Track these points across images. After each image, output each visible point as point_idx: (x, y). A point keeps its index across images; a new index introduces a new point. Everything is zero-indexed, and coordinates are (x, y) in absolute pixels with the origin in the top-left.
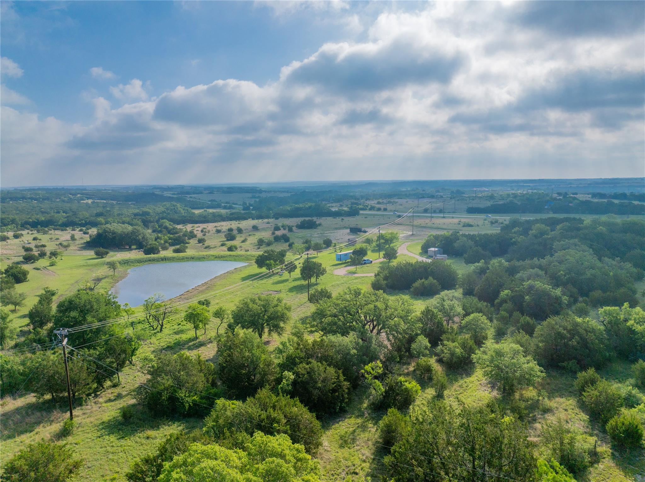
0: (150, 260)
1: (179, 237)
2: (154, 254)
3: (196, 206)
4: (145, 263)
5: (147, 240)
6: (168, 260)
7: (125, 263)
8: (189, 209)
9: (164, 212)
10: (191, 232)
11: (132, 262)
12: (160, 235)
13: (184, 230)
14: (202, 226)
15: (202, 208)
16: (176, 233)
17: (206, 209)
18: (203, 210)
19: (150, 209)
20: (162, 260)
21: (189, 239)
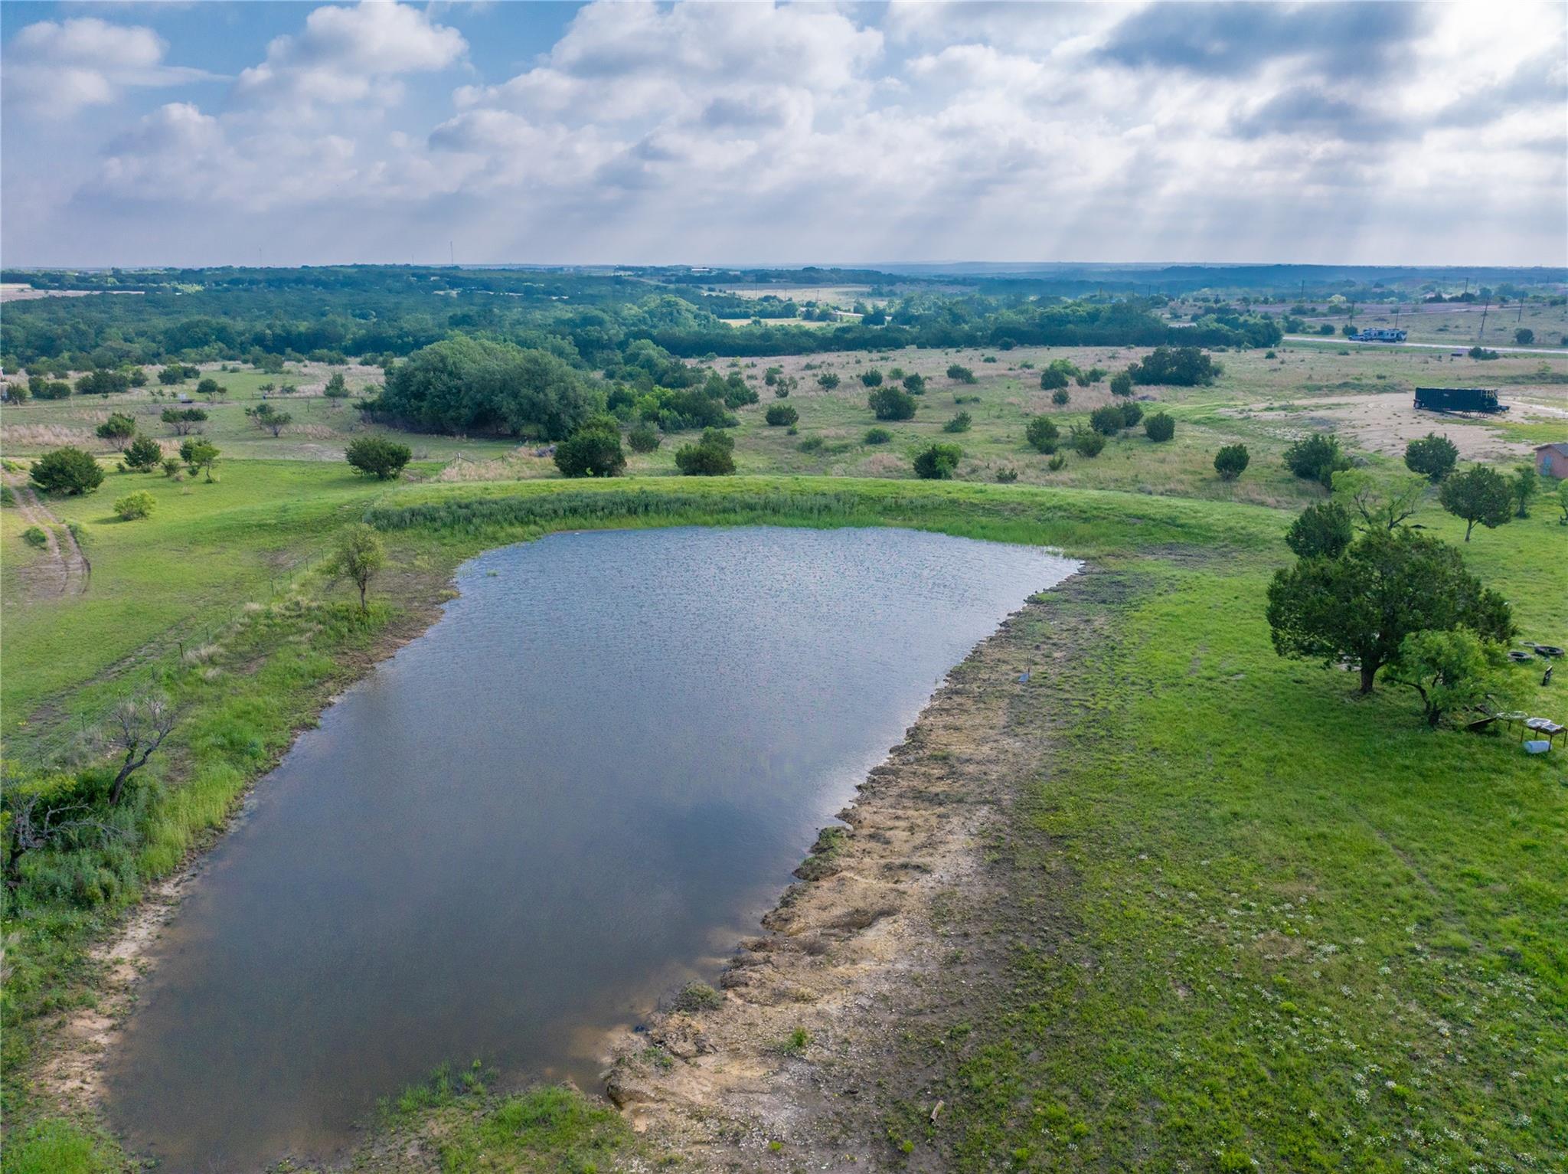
0: (574, 511)
1: (696, 396)
2: (598, 472)
3: (728, 310)
4: (554, 525)
5: (576, 407)
6: (657, 512)
7: (456, 520)
8: (713, 317)
9: (643, 321)
10: (735, 382)
11: (489, 517)
12: (627, 387)
13: (709, 373)
14: (765, 363)
15: (746, 316)
16: (683, 383)
17: (757, 318)
18: (749, 321)
19: (604, 311)
20: (632, 511)
21: (733, 407)
